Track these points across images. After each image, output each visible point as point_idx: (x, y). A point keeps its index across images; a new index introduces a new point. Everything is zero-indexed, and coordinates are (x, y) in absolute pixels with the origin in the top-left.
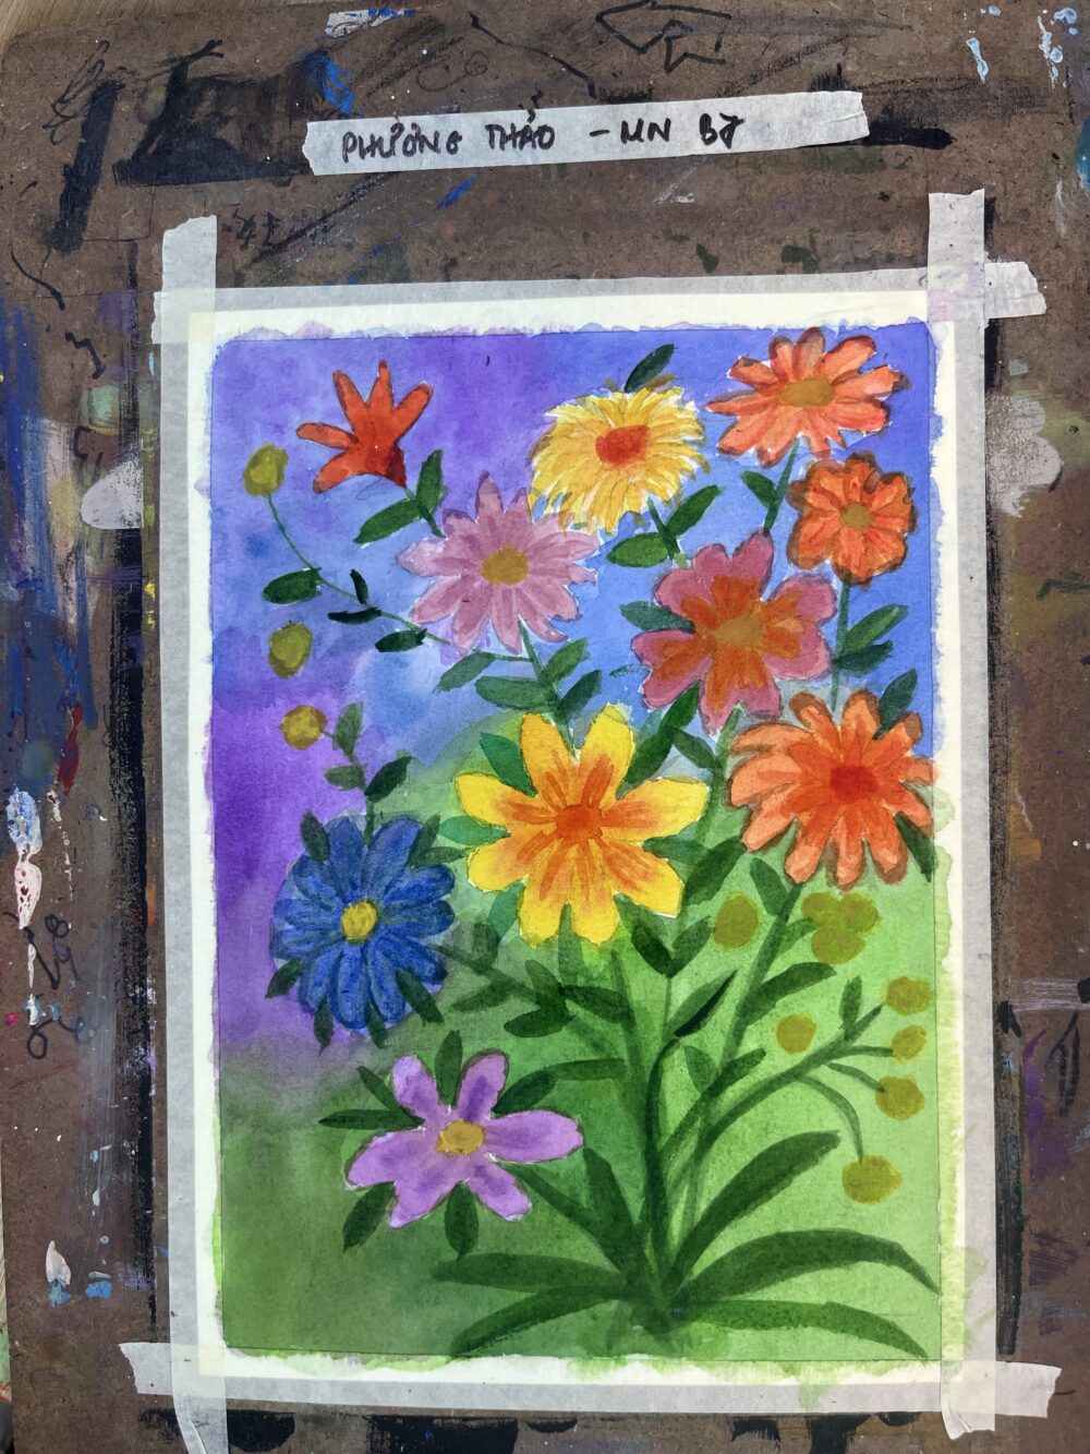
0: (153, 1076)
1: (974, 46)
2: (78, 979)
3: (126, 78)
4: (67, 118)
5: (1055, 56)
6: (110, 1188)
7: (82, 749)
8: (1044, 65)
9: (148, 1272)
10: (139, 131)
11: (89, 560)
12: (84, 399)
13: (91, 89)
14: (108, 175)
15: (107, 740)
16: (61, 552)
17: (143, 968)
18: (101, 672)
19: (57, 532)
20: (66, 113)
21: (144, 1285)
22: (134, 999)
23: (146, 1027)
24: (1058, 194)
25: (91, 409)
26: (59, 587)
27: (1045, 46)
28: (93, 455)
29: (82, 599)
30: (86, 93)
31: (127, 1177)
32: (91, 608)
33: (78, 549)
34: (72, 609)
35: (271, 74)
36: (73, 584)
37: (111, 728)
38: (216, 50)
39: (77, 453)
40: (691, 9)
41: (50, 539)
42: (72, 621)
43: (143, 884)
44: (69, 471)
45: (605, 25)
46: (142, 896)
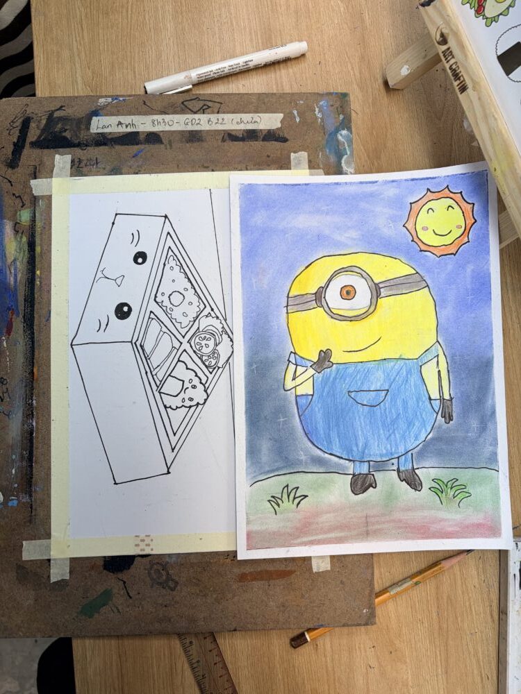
0: (35, 429)
1: (295, 112)
2: (10, 398)
3: (34, 116)
4: (14, 128)
5: (319, 115)
6: (18, 468)
7: (14, 324)
8: (317, 118)
9: (31, 496)
10: (38, 132)
11: (18, 263)
12: (18, 213)
13: (22, 119)
14: (27, 145)
15: (22, 320)
16: (9, 261)
17: (32, 394)
18: (21, 298)
19: (8, 255)
20: (14, 126)
21: (29, 501)
22: (29, 404)
23: (32, 413)
24: (320, 156)
25: (20, 217)
26: (8, 272)
27: (317, 112)
28: (21, 231)
29: (16, 275)
30: (21, 120)
31: (24, 463)
32: (18, 279)
33: (15, 260)
34: (12, 279)
35: (81, 117)
36: (13, 271)
37: (24, 317)
38: (63, 108)
39: (15, 231)
40: (210, 101)
41: (5, 257)
42: (12, 283)
43: (33, 366)
44: (13, 236)
45: (184, 105)
46: (33, 370)
